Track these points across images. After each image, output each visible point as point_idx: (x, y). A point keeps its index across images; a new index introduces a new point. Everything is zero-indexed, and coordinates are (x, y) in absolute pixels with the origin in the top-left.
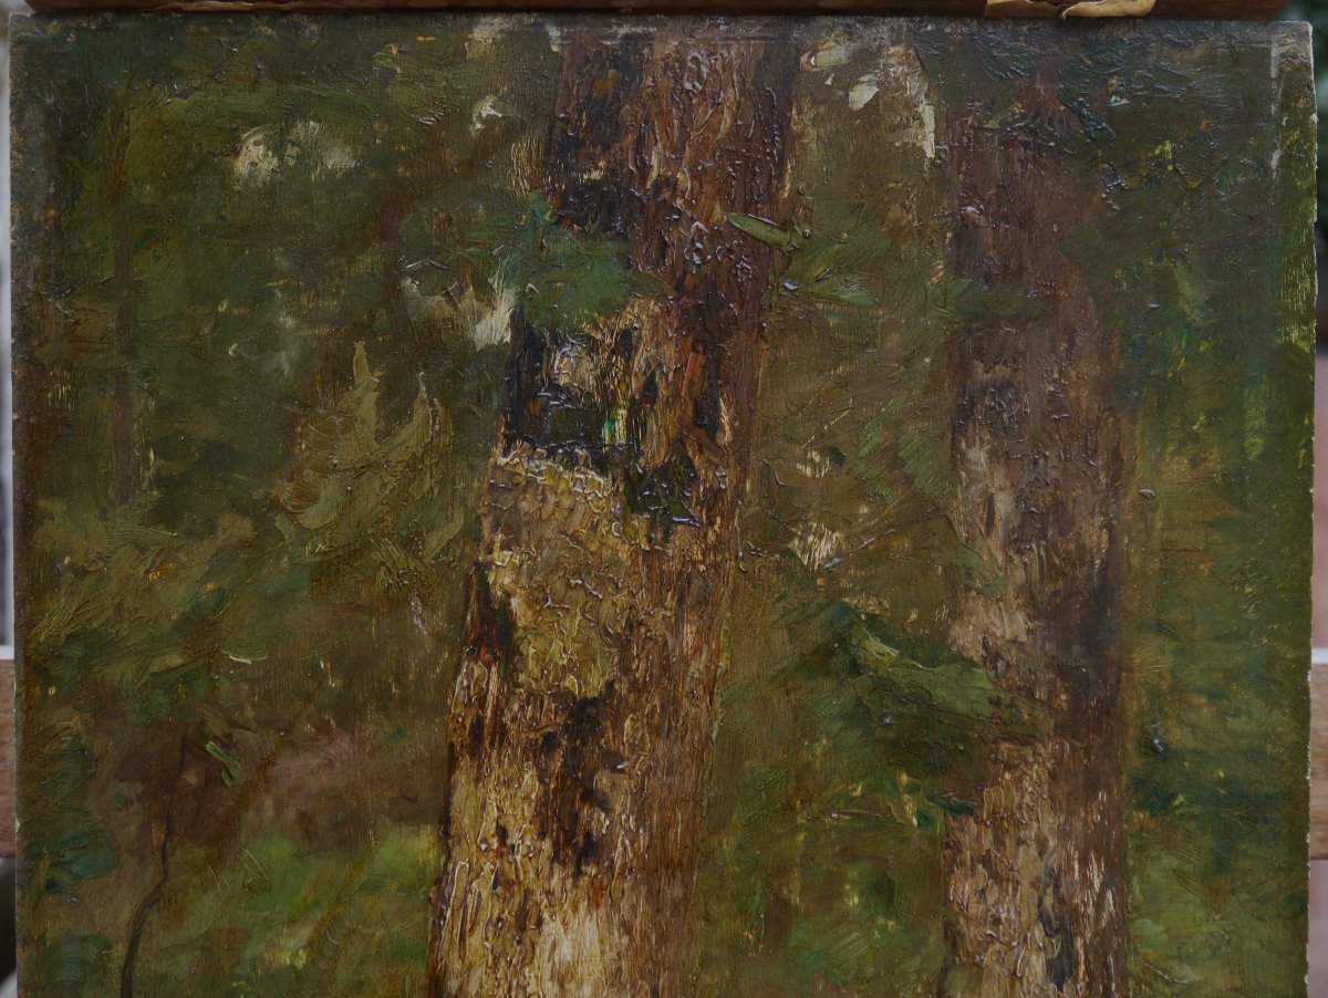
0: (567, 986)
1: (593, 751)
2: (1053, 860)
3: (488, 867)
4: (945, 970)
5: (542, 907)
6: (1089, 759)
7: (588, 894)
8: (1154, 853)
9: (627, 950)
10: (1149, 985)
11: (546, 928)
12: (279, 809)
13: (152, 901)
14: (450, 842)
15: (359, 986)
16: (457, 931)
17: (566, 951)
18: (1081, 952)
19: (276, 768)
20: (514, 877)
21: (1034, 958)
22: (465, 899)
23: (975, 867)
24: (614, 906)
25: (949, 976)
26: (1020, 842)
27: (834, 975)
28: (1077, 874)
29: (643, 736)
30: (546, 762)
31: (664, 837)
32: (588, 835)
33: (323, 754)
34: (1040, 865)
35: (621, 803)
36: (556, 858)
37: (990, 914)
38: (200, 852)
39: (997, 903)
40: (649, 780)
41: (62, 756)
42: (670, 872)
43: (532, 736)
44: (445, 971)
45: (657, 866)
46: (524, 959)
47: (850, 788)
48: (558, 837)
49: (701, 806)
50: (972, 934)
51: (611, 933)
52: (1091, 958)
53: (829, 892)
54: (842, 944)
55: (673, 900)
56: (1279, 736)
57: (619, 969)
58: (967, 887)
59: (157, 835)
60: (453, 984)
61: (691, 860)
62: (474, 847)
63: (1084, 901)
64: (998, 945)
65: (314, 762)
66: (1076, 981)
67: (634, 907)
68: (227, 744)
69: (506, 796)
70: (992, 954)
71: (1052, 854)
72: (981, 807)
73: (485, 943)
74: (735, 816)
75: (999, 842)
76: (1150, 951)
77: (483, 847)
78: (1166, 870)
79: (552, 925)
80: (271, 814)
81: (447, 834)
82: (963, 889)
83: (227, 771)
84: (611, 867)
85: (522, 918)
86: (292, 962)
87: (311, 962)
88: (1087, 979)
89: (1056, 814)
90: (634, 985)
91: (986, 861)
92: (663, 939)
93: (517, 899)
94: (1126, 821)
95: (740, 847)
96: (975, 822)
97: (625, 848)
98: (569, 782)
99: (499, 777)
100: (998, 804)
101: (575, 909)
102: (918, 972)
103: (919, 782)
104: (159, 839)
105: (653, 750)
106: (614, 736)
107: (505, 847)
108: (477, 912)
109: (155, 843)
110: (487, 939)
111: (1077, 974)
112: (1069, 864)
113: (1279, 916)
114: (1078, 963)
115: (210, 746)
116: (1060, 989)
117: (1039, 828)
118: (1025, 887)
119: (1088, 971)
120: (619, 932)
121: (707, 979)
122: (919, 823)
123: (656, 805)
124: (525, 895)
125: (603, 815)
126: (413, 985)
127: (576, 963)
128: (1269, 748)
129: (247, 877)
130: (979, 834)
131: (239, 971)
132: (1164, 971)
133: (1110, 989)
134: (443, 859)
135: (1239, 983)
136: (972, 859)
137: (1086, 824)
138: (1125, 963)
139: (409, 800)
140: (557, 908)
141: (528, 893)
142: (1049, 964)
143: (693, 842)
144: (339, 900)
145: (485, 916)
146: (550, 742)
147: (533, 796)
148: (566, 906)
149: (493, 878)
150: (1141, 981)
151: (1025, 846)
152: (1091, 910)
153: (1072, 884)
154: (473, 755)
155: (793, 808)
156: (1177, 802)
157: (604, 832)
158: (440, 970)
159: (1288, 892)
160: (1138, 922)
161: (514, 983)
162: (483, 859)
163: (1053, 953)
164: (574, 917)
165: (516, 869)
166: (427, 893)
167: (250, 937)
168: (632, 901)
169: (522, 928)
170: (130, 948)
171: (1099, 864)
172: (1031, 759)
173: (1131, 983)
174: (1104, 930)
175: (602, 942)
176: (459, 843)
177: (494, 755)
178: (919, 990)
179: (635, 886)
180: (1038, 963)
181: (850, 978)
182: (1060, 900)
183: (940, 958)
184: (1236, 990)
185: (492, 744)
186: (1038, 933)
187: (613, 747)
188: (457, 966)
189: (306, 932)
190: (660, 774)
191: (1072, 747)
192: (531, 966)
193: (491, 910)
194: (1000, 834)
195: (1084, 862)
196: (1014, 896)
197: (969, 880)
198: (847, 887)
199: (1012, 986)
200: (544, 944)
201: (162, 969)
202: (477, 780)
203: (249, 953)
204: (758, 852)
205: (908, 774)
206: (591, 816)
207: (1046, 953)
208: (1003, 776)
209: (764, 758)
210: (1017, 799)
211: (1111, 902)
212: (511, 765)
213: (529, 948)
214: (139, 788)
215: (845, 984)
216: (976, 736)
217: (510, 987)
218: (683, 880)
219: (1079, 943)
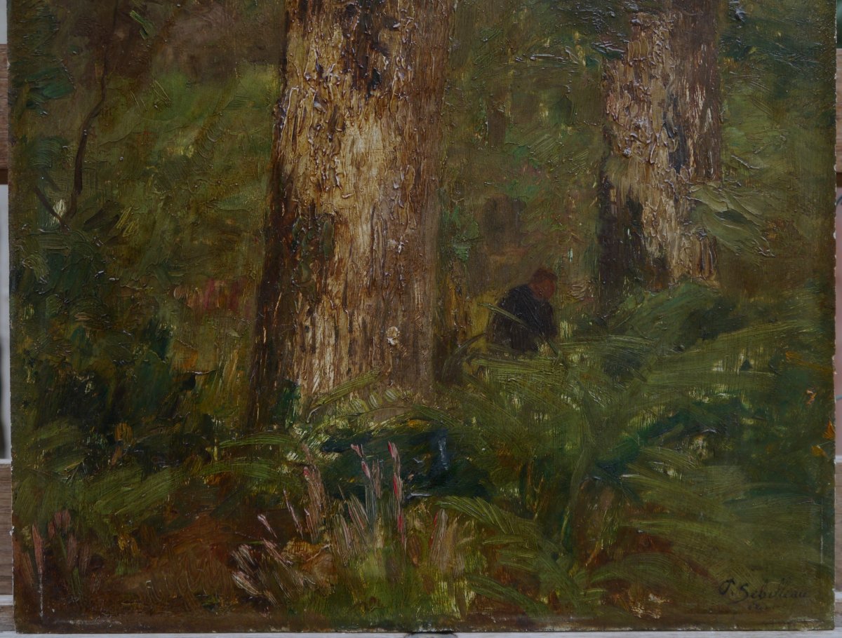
0: (361, 169)
1: (378, 17)
2: (673, 89)
3: (311, 91)
4: (604, 159)
5: (345, 117)
6: (695, 23)
7: (375, 109)
8: (737, 85)
9: (400, 145)
10: (735, 169)
11: (348, 131)
12: (177, 54)
13: (94, 114)
14: (286, 76)
15: (228, 169)
16: (291, 133)
17: (361, 146)
18: (691, 148)
19: (175, 27)
20: (327, 98)
21: (661, 151)
22: (296, 112)
23: (623, 92)
24: (392, 117)
25: (607, 164)
26: (651, 77)
27: (533, 161)
28: (688, 98)
29: (410, 8)
30: (348, 24)
31: (423, 73)
32: (374, 71)
33: (205, 18)
34: (665, 92)
35: (396, 51)
36: (354, 85)
37: (633, 123)
38: (125, 82)
39: (637, 116)
40: (414, 35)
41: (37, 19)
42: (427, 95)
43: (339, 7)
44: (283, 160)
45: (420, 91)
46: (334, 151)
47: (543, 41)
48: (355, 73)
49: (448, 52)
50: (621, 136)
51: (390, 135)
52: (697, 152)
53: (530, 109)
54: (538, 142)
55: (429, 112)
56: (816, 10)
57: (395, 158)
58: (618, 105)
59: (98, 71)
60: (288, 168)
61: (441, 87)
62: (302, 79)
63: (693, 115)
64: (638, 143)
65: (199, 24)
66: (688, 169)
67: (405, 117)
68: (143, 12)
69: (322, 46)
70: (634, 149)
71: (672, 85)
72: (626, 53)
73: (309, 140)
74: (469, 59)
75: (638, 76)
76: (735, 148)
77: (308, 78)
78: (745, 96)
79: (353, 129)
80: (171, 57)
81: (284, 71)
82: (616, 106)
83: (143, 29)
84: (390, 91)
85: (333, 125)
86: (185, 153)
87: (197, 154)
88: (695, 166)
89: (674, 58)
90: (404, 169)
91: (631, 89)
92: (424, 138)
93: (330, 112)
94: (719, 63)
95: (473, 79)
96: (623, 63)
97: (399, 79)
98: (362, 37)
99: (318, 33)
100: (637, 52)
101: (367, 120)
102: (587, 160)
103: (586, 38)
104: (99, 74)
105: (416, 16)
106: (391, 7)
107: (321, 79)
108: (303, 121)
109: (97, 76)
110: (310, 138)
111: (689, 162)
112: (683, 91)
113: (817, 126)
114: (690, 156)
115: (133, 13)
116: (678, 172)
117: (663, 67)
118: (655, 106)
119: (695, 161)
120: (395, 133)
121: (451, 164)
122: (587, 64)
123: (418, 52)
124: (335, 110)
125: (385, 58)
126: (263, 168)
127: (367, 154)
128: (810, 17)
129: (155, 98)
130: (625, 72)
131: (151, 159)
132: (744, 160)
133: (710, 173)
134: (282, 87)
135: (792, 169)
136: (621, 87)
137: (693, 66)
138: (720, 155)
139: (260, 48)
140: (355, 118)
141: (337, 108)
142: (671, 155)
143: (442, 75)
144: (215, 114)
145: (308, 123)
146: (350, 11)
147: (340, 46)
148: (361, 117)
149: (314, 97)
150: (730, 167)
151: (654, 80)
152: (697, 121)
153: (685, 104)
154: (301, 20)
155: (506, 54)
156: (752, 52)
157: (385, 68)
158: (280, 159)
159: (823, 110)
160: (728, 129)
161: (328, 167)
162: (308, 86)
163: (673, 149)
164: (366, 124)
165: (329, 93)
166: (271, 108)
167: (157, 137)
168: (404, 114)
169: (333, 131)
170: (81, 144)
171: (702, 91)
172: (658, 23)
173: (723, 169)
174: (705, 134)
175: (383, 140)
176: (292, 76)
177: (315, 18)
178: (588, 172)
179: (405, 103)
180: (664, 155)
181: (543, 163)
182: (677, 115)
183: (601, 152)
184: (790, 173)
185: (313, 11)
186: (663, 135)
187: (391, 14)
188: (291, 156)
189: (194, 134)
190: (421, 32)
191: (685, 17)
192: (339, 155)
193: (313, 118)
194: (638, 71)
195: (693, 90)
196: (648, 111)
197: (620, 100)
198: (541, 105)
199: (647, 170)
200: (347, 142)
201: (102, 158)
202: (303, 36)
203: (158, 147)
204: (484, 82)
205: (579, 32)
206: (377, 59)
207: (669, 148)
208: (640, 35)
209: (487, 22)
210: (649, 49)
211: (710, 116)
212: (325, 25)
213: (337, 144)
214: (87, 40)
215: (540, 168)
216: (623, 8)
217: (325, 170)
218: (436, 100)
219: (690, 142)
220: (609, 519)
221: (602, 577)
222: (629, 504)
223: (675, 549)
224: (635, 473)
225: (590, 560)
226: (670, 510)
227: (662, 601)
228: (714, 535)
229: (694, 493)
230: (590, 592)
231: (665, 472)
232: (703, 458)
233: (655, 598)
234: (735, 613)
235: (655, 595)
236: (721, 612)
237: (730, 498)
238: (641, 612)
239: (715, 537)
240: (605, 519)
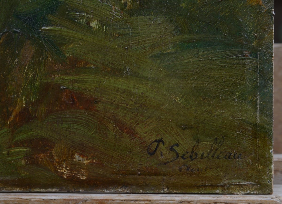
220: (31, 75)
221: (25, 136)
222: (50, 59)
223: (100, 106)
224: (56, 25)
225: (12, 117)
226: (94, 65)
227: (88, 161)
228: (141, 92)
229: (119, 45)
230: (13, 151)
231: (88, 23)
232: (127, 8)
233: (81, 158)
234: (165, 175)
235: (80, 155)
236: (150, 174)
237: (157, 51)
238: (67, 172)
239: (142, 93)
240: (27, 75)
